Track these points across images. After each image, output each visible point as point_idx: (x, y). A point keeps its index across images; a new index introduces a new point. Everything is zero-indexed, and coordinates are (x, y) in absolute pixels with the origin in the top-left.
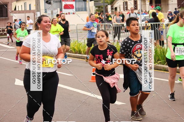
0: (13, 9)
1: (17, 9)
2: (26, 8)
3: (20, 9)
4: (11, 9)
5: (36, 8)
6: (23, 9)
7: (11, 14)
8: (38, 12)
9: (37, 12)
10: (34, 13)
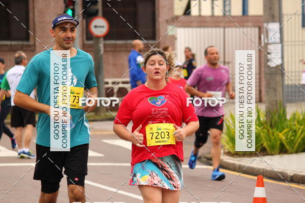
0: (179, 10)
1: (194, 11)
2: (227, 8)
3: (206, 11)
4: (172, 8)
5: (265, 6)
6: (218, 12)
7: (171, 30)
8: (274, 21)
9: (268, 22)
10: (260, 28)
